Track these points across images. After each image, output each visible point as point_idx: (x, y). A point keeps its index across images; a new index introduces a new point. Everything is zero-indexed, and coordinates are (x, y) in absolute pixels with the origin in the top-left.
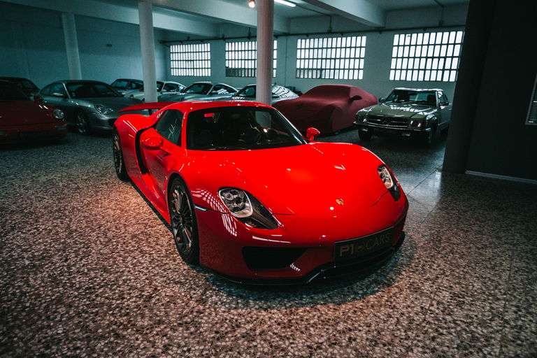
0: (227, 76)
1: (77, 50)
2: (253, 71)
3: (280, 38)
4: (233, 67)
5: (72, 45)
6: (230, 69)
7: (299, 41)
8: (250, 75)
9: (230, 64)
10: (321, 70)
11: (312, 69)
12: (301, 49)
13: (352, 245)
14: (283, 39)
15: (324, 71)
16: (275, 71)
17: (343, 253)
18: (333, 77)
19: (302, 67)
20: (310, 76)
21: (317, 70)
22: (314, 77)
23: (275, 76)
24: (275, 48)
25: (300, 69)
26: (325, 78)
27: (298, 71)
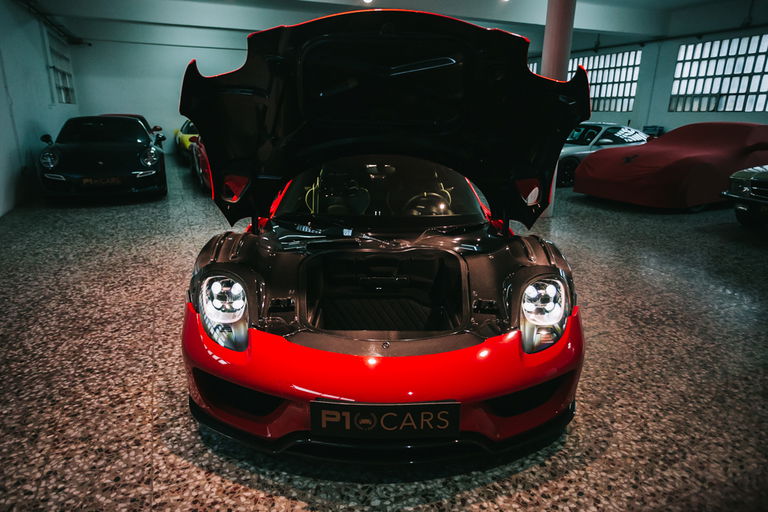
2: (596, 102)
3: (648, 47)
7: (683, 47)
10: (719, 95)
11: (702, 96)
12: (684, 62)
13: (347, 415)
14: (653, 48)
15: (724, 98)
16: (632, 100)
17: (328, 422)
18: (741, 109)
19: (682, 92)
20: (695, 108)
21: (710, 96)
22: (704, 108)
23: (630, 109)
24: (638, 62)
25: (678, 96)
26: (724, 111)
27: (674, 100)
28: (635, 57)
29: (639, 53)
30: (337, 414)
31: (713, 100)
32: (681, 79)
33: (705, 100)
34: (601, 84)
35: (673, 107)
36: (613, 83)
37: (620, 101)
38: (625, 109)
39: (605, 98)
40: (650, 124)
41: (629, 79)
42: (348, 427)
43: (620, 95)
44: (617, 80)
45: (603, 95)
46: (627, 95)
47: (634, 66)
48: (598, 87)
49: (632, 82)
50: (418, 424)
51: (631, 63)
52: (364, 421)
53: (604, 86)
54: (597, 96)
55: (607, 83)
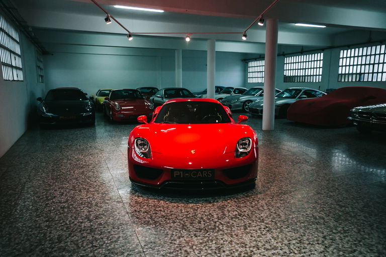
0: (284, 82)
1: (181, 70)
2: (303, 78)
3: (326, 51)
4: (289, 75)
5: (179, 68)
6: (287, 77)
7: (342, 51)
8: (301, 81)
9: (287, 73)
10: (360, 74)
11: (352, 74)
12: (343, 58)
13: (181, 172)
14: (328, 51)
15: (363, 75)
16: (320, 77)
17: (176, 175)
18: (371, 80)
19: (343, 72)
20: (350, 80)
21: (356, 74)
22: (354, 80)
23: (320, 81)
24: (322, 59)
25: (342, 74)
26: (363, 81)
27: (340, 76)
28: (321, 56)
29: (322, 54)
30: (179, 172)
31: (358, 76)
32: (342, 66)
33: (354, 76)
34: (305, 69)
35: (340, 80)
36: (311, 68)
37: (315, 77)
38: (317, 81)
39: (308, 76)
40: (329, 88)
41: (318, 66)
42: (182, 176)
43: (315, 74)
44: (312, 67)
45: (306, 74)
46: (318, 74)
47: (320, 60)
48: (304, 70)
49: (320, 68)
50: (202, 175)
51: (319, 59)
52: (186, 174)
53: (307, 70)
54: (304, 75)
55: (308, 69)
